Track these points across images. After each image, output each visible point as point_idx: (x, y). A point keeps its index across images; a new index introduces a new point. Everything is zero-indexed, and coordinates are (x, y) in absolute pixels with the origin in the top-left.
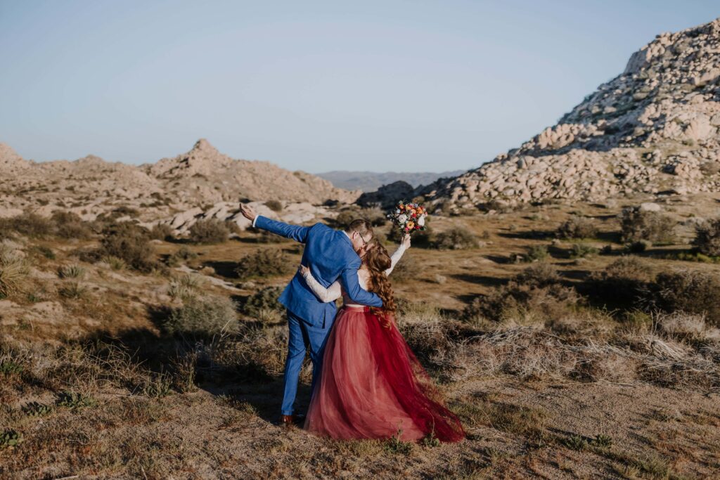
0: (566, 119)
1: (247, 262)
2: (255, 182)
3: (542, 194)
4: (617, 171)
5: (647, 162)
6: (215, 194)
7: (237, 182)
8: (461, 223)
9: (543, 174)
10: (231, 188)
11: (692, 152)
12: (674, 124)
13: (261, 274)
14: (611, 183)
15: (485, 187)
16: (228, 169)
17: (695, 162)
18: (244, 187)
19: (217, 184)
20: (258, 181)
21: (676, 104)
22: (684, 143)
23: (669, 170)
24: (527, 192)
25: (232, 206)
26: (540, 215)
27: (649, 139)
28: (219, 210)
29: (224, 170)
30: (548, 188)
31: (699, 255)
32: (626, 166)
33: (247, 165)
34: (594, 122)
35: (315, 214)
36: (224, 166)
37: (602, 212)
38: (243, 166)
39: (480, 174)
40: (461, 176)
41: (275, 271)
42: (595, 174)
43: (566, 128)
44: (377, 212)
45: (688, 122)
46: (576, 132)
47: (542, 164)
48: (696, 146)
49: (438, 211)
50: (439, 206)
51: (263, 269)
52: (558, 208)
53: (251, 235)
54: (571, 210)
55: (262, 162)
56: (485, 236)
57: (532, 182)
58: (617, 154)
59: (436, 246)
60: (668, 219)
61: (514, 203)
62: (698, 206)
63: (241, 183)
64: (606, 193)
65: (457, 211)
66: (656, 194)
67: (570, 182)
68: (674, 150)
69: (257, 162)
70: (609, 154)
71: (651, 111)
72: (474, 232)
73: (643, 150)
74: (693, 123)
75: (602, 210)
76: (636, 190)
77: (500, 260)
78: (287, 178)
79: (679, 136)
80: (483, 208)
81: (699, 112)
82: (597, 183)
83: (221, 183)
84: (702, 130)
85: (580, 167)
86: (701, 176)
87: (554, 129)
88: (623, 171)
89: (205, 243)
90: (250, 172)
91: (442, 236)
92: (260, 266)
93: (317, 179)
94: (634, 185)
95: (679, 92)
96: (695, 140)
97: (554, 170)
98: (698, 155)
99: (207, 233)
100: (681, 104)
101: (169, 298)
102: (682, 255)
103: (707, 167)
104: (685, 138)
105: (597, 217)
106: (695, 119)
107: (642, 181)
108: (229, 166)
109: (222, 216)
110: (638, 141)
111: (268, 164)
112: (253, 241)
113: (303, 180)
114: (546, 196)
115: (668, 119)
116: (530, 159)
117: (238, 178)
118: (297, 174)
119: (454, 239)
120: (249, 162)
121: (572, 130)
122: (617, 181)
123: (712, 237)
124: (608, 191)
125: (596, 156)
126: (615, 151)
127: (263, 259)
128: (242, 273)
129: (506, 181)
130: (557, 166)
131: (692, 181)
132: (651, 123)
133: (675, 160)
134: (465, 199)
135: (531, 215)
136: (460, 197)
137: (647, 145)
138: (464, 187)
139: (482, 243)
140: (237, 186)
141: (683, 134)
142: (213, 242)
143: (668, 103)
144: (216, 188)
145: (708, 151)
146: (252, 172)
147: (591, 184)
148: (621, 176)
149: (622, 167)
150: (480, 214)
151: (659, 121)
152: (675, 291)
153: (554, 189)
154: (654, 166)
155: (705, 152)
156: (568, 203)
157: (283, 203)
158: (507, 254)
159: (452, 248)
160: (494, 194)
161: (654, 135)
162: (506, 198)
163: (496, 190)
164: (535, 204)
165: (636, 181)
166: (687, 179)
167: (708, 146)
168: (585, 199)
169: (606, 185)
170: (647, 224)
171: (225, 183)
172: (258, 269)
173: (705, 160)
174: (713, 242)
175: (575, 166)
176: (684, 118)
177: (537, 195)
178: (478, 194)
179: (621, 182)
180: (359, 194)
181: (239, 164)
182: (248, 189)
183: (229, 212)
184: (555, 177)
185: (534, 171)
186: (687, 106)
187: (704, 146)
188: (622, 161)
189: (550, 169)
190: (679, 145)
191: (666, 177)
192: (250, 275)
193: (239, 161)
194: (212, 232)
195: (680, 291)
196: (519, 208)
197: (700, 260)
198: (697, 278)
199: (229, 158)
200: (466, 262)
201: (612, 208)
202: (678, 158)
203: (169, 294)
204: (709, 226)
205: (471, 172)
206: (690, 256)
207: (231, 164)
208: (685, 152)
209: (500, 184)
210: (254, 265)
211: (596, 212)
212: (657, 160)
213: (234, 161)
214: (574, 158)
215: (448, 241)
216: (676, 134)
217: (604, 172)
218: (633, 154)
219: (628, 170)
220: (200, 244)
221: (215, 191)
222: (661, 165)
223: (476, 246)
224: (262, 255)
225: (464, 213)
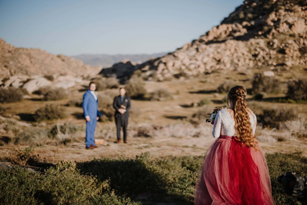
0: (225, 21)
1: (40, 112)
2: (31, 62)
3: (211, 67)
4: (253, 53)
5: (270, 48)
6: (5, 70)
7: (19, 62)
8: (163, 86)
9: (212, 55)
10: (16, 66)
11: (295, 41)
12: (285, 24)
13: (49, 118)
14: (250, 59)
15: (178, 64)
16: (13, 54)
17: (296, 47)
18: (24, 66)
19: (6, 64)
20: (33, 62)
21: (286, 13)
22: (291, 36)
23: (282, 51)
24: (202, 66)
25: (21, 79)
26: (208, 80)
27: (271, 34)
28: (14, 82)
29: (9, 55)
30: (214, 63)
31: (289, 100)
32: (258, 50)
33: (25, 51)
34: (241, 23)
35: (76, 82)
36: (9, 52)
37: (243, 77)
38: (22, 51)
39: (174, 56)
40: (164, 57)
41: (57, 116)
42: (241, 55)
43: (224, 27)
44: (114, 80)
45: (292, 23)
46: (230, 29)
47: (211, 49)
48: (297, 37)
49: (150, 79)
50: (151, 76)
51: (50, 115)
52: (219, 76)
53: (36, 96)
54: (227, 76)
55: (35, 49)
56: (178, 93)
57: (205, 60)
58: (253, 43)
59: (149, 99)
60: (277, 81)
61: (195, 72)
62: (295, 73)
63: (22, 63)
64: (247, 66)
65: (161, 78)
66: (275, 66)
67: (226, 59)
68: (285, 40)
69: (32, 49)
70: (249, 43)
71: (273, 16)
72: (171, 90)
73: (267, 40)
74: (295, 24)
75: (243, 76)
76: (263, 63)
77: (186, 106)
78: (52, 59)
79: (288, 31)
80: (177, 76)
81: (299, 17)
82: (242, 60)
83: (8, 63)
84: (300, 28)
85: (233, 51)
86: (299, 55)
87: (218, 27)
88: (257, 53)
89: (8, 102)
90: (28, 56)
91: (152, 94)
92: (48, 114)
93: (72, 59)
94: (263, 61)
95: (289, 5)
96: (296, 34)
97: (218, 53)
98: (298, 43)
99: (10, 96)
100: (289, 13)
101: (5, 132)
102: (280, 100)
103: (303, 49)
104: (291, 32)
105: (240, 80)
106: (297, 21)
107: (267, 58)
108: (13, 52)
109: (16, 85)
110: (265, 35)
111: (39, 50)
112: (40, 100)
113: (63, 60)
114: (213, 69)
115: (282, 21)
116: (203, 46)
117: (20, 60)
118: (59, 56)
119: (160, 95)
120: (27, 49)
121: (228, 28)
122: (253, 58)
123: (295, 90)
124: (248, 65)
125: (241, 44)
126: (252, 41)
127: (50, 110)
128: (37, 118)
129: (190, 60)
130: (219, 50)
131: (295, 58)
132: (272, 24)
133: (286, 46)
134: (166, 71)
135: (203, 80)
136: (163, 70)
137: (270, 37)
138: (165, 64)
139: (175, 97)
140: (19, 65)
141: (290, 31)
142: (13, 101)
143: (282, 12)
144: (6, 66)
145: (304, 40)
146: (29, 56)
147: (239, 60)
148: (255, 56)
149: (256, 50)
150: (175, 80)
151: (277, 23)
152: (272, 118)
153: (218, 64)
154: (274, 49)
155: (302, 41)
156: (225, 72)
157: (55, 76)
158: (189, 103)
159: (158, 100)
160: (183, 68)
161: (274, 31)
162: (190, 70)
163: (184, 65)
164: (207, 73)
165: (264, 58)
166: (292, 57)
167: (304, 37)
168: (235, 70)
169: (247, 61)
170: (265, 83)
171: (11, 63)
172: (47, 116)
173: (302, 45)
174: (295, 92)
175: (230, 50)
176: (290, 20)
177: (208, 67)
178: (174, 68)
179: (255, 60)
180: (100, 69)
181: (20, 51)
182: (27, 66)
183: (20, 82)
184: (218, 57)
185: (206, 53)
186: (292, 14)
187: (302, 37)
188: (256, 47)
189: (216, 53)
190: (288, 37)
191: (280, 56)
192: (42, 119)
193: (20, 48)
194: (13, 95)
195: (274, 118)
196: (197, 76)
197: (290, 102)
198: (282, 111)
199: (13, 47)
200: (167, 108)
201: (249, 75)
202: (287, 45)
203: (5, 129)
204: (294, 84)
205: (170, 54)
206: (284, 100)
207: (15, 51)
208: (291, 41)
209: (187, 61)
210: (44, 114)
211: (241, 77)
212: (275, 46)
213: (17, 49)
214: (229, 45)
215: (156, 97)
216: (286, 31)
217: (246, 53)
218: (262, 42)
219: (259, 52)
220: (5, 103)
221: (4, 68)
222: (278, 49)
223: (172, 99)
224: (49, 108)
225: (166, 80)
